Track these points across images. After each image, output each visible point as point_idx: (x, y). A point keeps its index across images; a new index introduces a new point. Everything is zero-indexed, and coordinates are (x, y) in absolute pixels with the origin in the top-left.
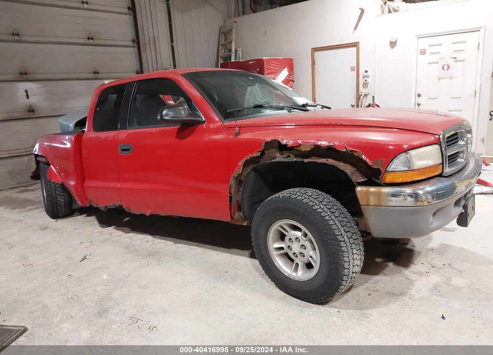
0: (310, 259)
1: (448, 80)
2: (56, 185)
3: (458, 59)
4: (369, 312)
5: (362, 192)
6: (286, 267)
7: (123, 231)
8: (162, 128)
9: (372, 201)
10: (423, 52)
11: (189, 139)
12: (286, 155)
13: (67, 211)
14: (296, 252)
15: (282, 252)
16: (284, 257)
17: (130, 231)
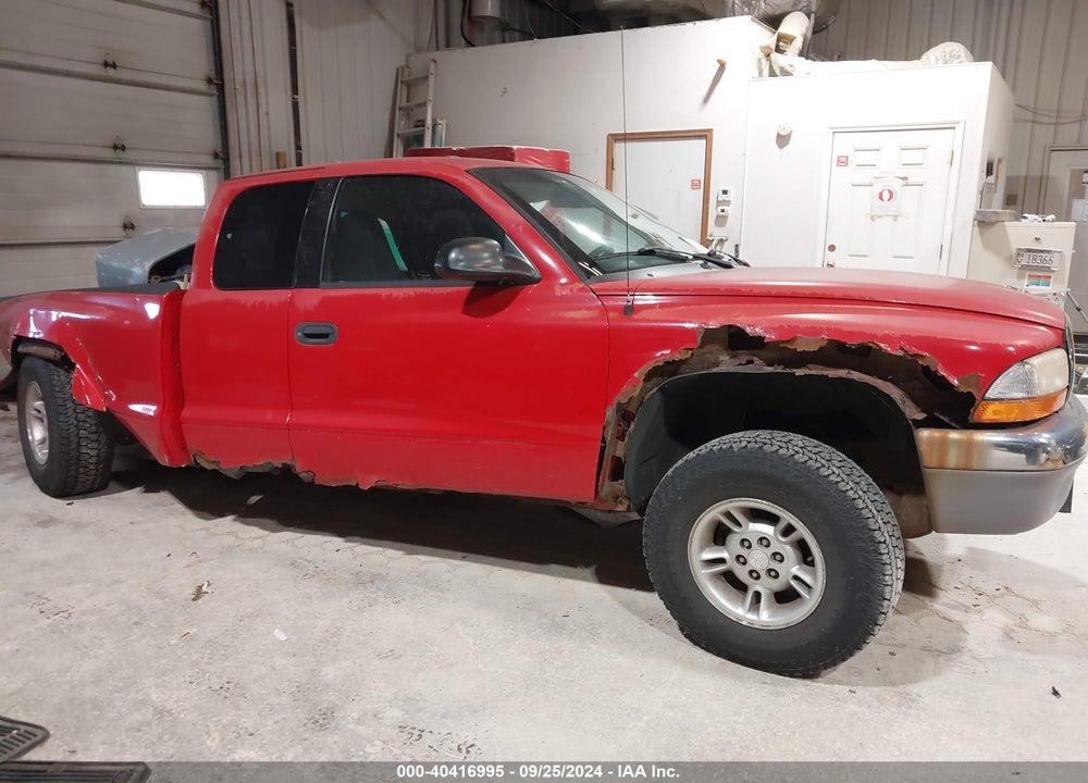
0: (794, 584)
1: (890, 220)
2: (80, 416)
3: (910, 181)
4: (913, 689)
5: (931, 440)
6: (729, 600)
7: (263, 527)
8: (421, 290)
9: (953, 459)
10: (843, 162)
11: (499, 318)
12: (744, 359)
13: (98, 480)
14: (757, 567)
15: (722, 568)
16: (720, 579)
17: (280, 527)
